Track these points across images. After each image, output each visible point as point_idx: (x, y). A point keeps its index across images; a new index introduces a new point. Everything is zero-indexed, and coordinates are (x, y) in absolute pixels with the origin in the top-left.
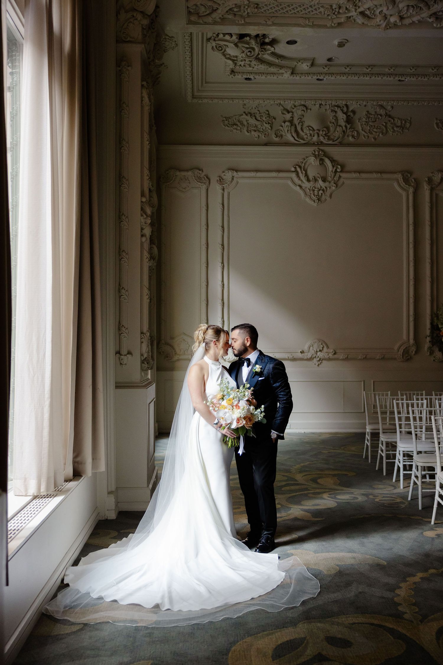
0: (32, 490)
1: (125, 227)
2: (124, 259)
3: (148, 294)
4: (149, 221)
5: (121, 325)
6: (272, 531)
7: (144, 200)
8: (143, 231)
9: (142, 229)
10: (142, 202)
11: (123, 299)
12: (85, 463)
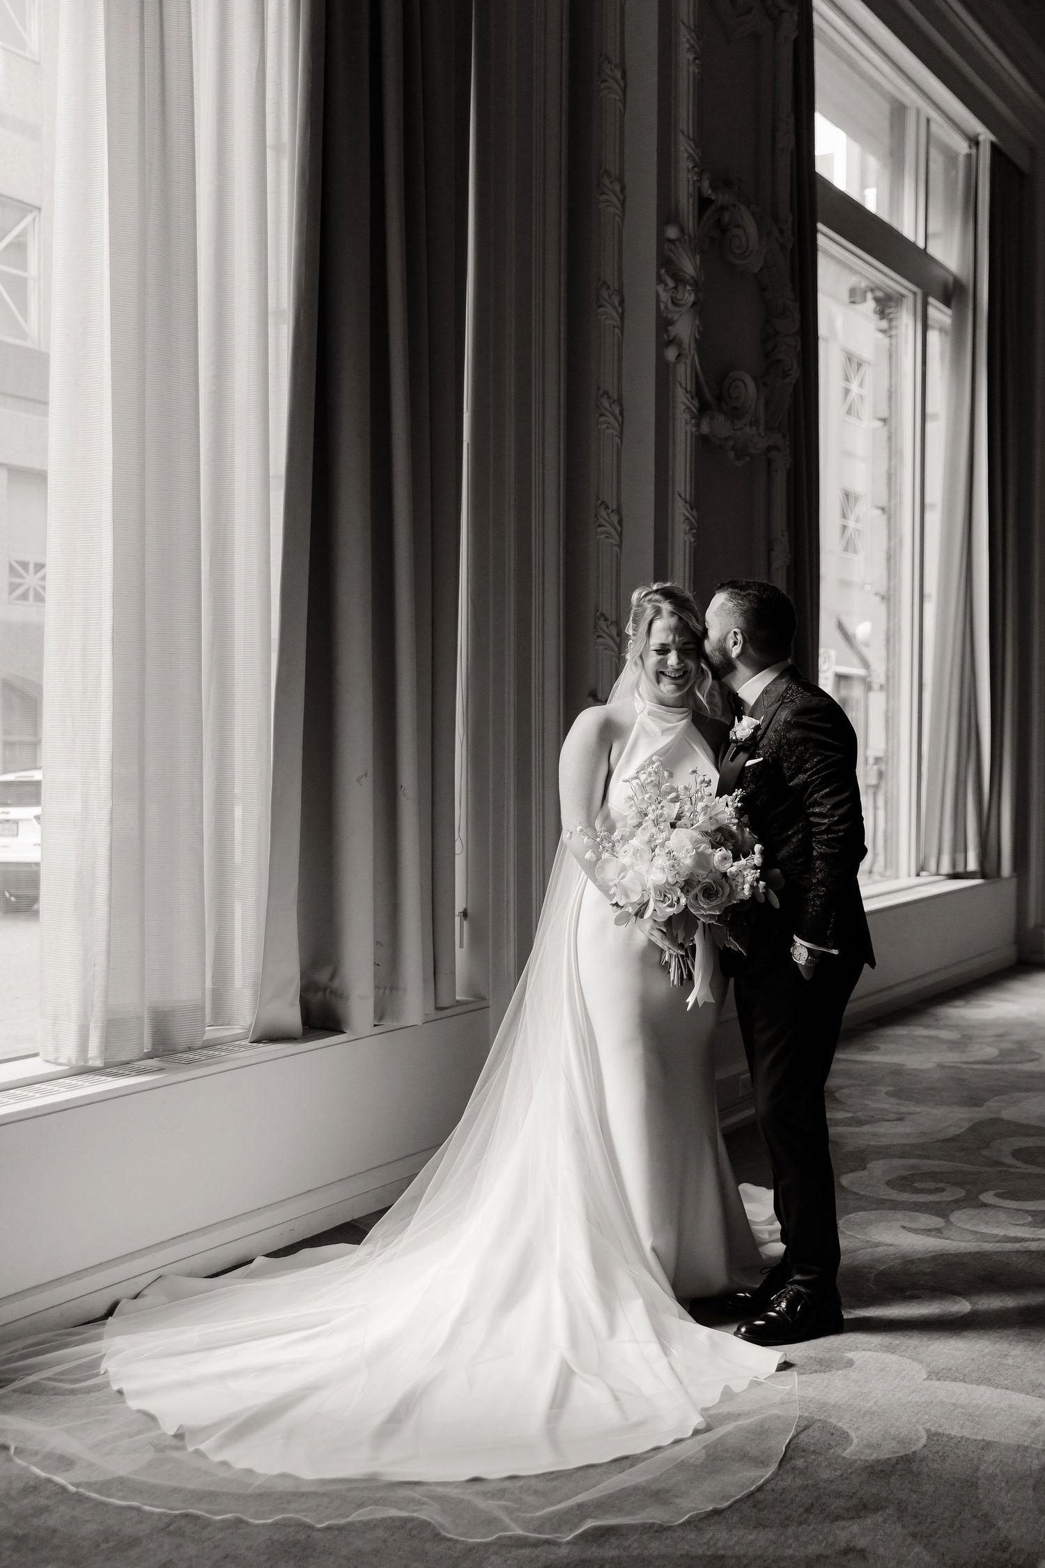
0: (69, 1054)
1: (608, 322)
2: (607, 416)
3: (688, 519)
4: (689, 297)
5: (598, 613)
6: (815, 1276)
7: (672, 233)
8: (670, 328)
9: (664, 323)
10: (662, 240)
11: (603, 536)
12: (347, 998)
